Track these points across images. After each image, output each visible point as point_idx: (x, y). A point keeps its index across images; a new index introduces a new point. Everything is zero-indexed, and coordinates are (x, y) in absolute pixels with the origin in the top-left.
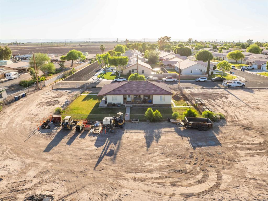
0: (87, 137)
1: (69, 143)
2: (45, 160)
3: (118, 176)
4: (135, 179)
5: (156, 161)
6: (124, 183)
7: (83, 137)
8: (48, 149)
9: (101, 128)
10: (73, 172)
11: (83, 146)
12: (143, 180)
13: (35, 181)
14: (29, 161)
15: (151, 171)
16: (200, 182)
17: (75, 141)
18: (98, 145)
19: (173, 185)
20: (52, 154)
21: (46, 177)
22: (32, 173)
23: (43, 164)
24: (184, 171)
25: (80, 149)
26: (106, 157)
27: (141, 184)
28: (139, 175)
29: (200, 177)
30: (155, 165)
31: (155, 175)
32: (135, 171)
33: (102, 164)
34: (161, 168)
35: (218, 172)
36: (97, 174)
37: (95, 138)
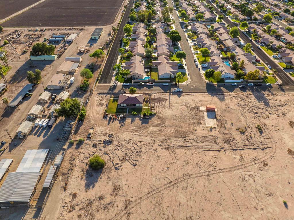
0: (116, 121)
1: (113, 123)
2: (109, 127)
3: (124, 131)
4: (127, 132)
5: (132, 128)
6: (125, 132)
7: (115, 121)
8: (108, 124)
9: (120, 118)
10: (115, 130)
11: (116, 124)
12: (128, 132)
13: (109, 132)
14: (105, 128)
15: (130, 130)
16: (139, 132)
17: (114, 122)
18: (120, 123)
19: (134, 133)
20: (109, 126)
21: (110, 131)
22: (107, 130)
23: (109, 128)
24: (137, 130)
25: (116, 125)
26: (122, 127)
27: (128, 133)
28: (128, 131)
29: (139, 131)
30: (131, 129)
31: (131, 131)
32: (128, 130)
33: (121, 129)
34: (132, 129)
35: (143, 130)
36: (120, 131)
37: (119, 121)
